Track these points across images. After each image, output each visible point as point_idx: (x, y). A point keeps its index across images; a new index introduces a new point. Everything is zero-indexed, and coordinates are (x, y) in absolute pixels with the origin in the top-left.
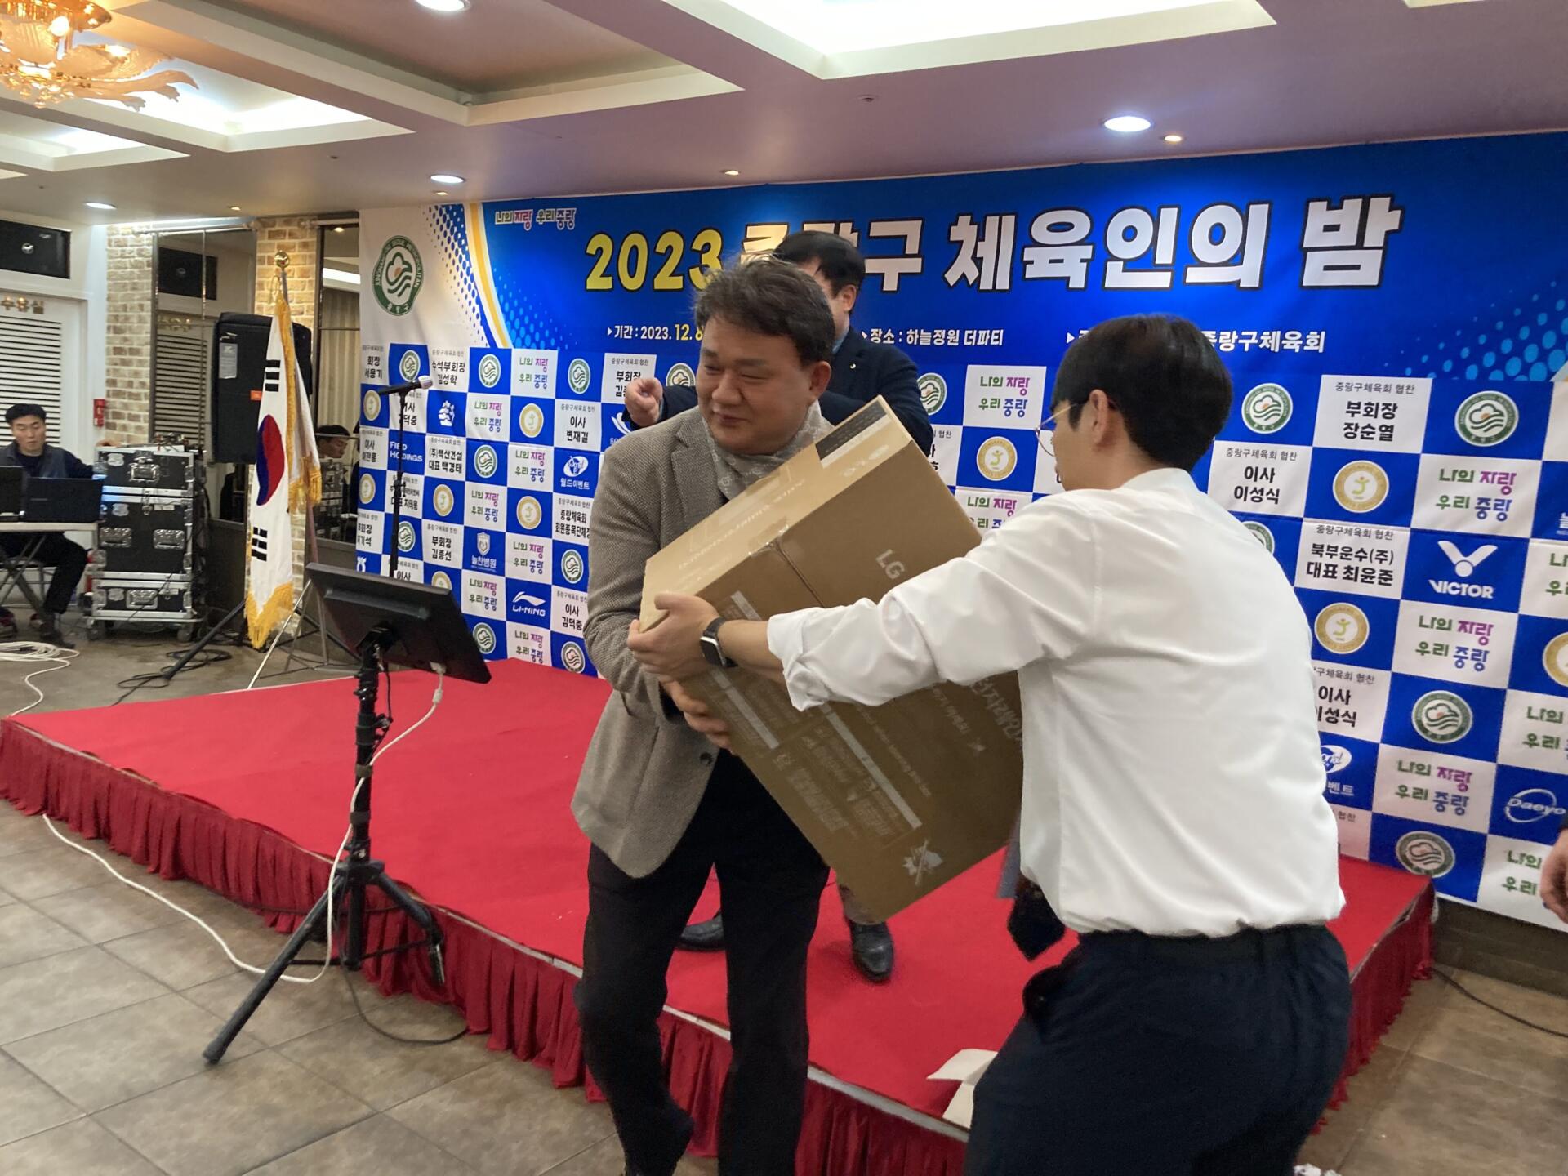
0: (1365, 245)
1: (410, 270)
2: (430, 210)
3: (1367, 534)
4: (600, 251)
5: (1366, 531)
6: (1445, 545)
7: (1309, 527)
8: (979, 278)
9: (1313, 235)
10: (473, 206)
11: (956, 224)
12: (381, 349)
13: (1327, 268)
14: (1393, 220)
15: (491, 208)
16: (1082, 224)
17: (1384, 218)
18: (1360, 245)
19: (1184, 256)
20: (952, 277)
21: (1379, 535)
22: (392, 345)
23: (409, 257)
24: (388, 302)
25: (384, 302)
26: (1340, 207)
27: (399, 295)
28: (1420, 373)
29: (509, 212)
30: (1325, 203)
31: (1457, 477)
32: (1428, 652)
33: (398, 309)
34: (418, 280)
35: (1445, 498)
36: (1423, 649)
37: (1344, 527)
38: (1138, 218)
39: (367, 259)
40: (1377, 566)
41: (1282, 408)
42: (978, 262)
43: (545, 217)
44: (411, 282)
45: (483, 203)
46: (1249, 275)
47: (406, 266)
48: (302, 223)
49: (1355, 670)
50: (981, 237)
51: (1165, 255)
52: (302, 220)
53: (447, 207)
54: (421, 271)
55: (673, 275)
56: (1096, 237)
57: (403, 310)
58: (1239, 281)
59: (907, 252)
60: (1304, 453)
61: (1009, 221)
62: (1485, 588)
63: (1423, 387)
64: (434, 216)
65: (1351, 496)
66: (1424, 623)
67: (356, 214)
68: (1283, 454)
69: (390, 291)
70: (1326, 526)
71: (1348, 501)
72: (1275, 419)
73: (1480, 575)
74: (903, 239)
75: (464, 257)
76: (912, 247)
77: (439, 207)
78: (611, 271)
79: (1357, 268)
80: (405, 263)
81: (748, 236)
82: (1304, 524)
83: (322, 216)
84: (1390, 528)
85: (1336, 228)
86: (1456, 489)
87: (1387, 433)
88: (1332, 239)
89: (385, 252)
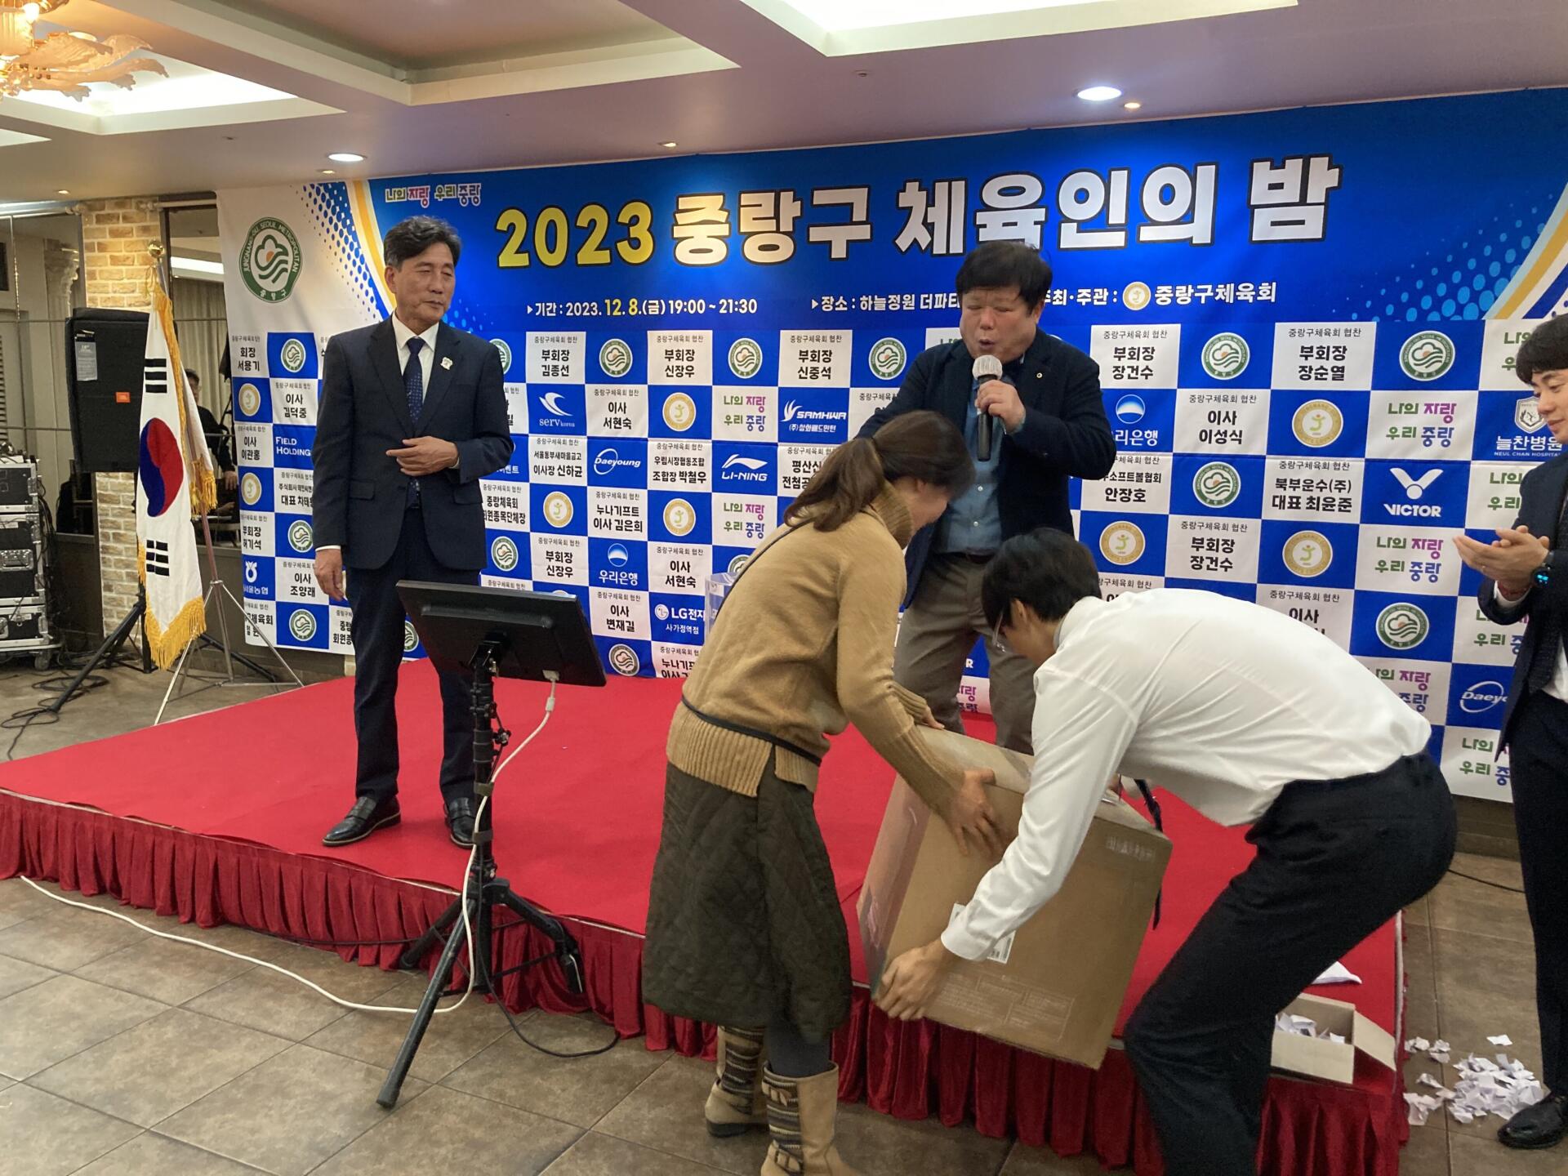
0: (1308, 202)
1: (285, 253)
2: (305, 189)
3: (1325, 466)
4: (512, 227)
5: (1325, 464)
6: (1397, 472)
7: (1272, 464)
8: (931, 244)
9: (1259, 193)
10: (358, 184)
11: (904, 191)
12: (258, 339)
13: (1274, 224)
14: (1332, 178)
15: (378, 186)
16: (1033, 188)
17: (1324, 177)
18: (1303, 201)
19: (1137, 216)
20: (903, 242)
21: (1336, 467)
22: (269, 334)
23: (282, 240)
24: (262, 289)
25: (256, 289)
26: (1283, 167)
27: (274, 281)
28: (1364, 317)
29: (402, 190)
30: (1269, 163)
31: (1404, 410)
32: (1387, 569)
33: (273, 295)
34: (296, 264)
35: (1393, 430)
36: (1382, 566)
37: (1304, 462)
38: (1088, 180)
39: (230, 242)
40: (1336, 495)
41: (1240, 355)
42: (930, 227)
43: (444, 193)
44: (289, 267)
45: (369, 181)
46: (1200, 231)
47: (280, 250)
48: (143, 206)
49: (1322, 591)
50: (931, 202)
51: (1117, 215)
52: (141, 202)
53: (326, 186)
54: (299, 254)
55: (598, 249)
56: (1049, 201)
57: (279, 296)
58: (1192, 238)
59: (854, 220)
60: (1263, 396)
61: (959, 187)
62: (1434, 507)
63: (1369, 329)
64: (310, 195)
65: (1310, 433)
66: (1381, 543)
67: (211, 195)
68: (1243, 397)
69: (261, 277)
70: (1287, 461)
71: (1307, 438)
72: (1234, 366)
73: (1429, 497)
74: (849, 207)
75: (350, 239)
76: (860, 214)
77: (316, 185)
78: (527, 246)
79: (1302, 222)
80: (278, 246)
81: (680, 207)
82: (1267, 461)
83: (164, 198)
84: (1347, 460)
85: (1280, 186)
86: (1403, 421)
87: (1339, 374)
88: (1277, 197)
89: (252, 236)
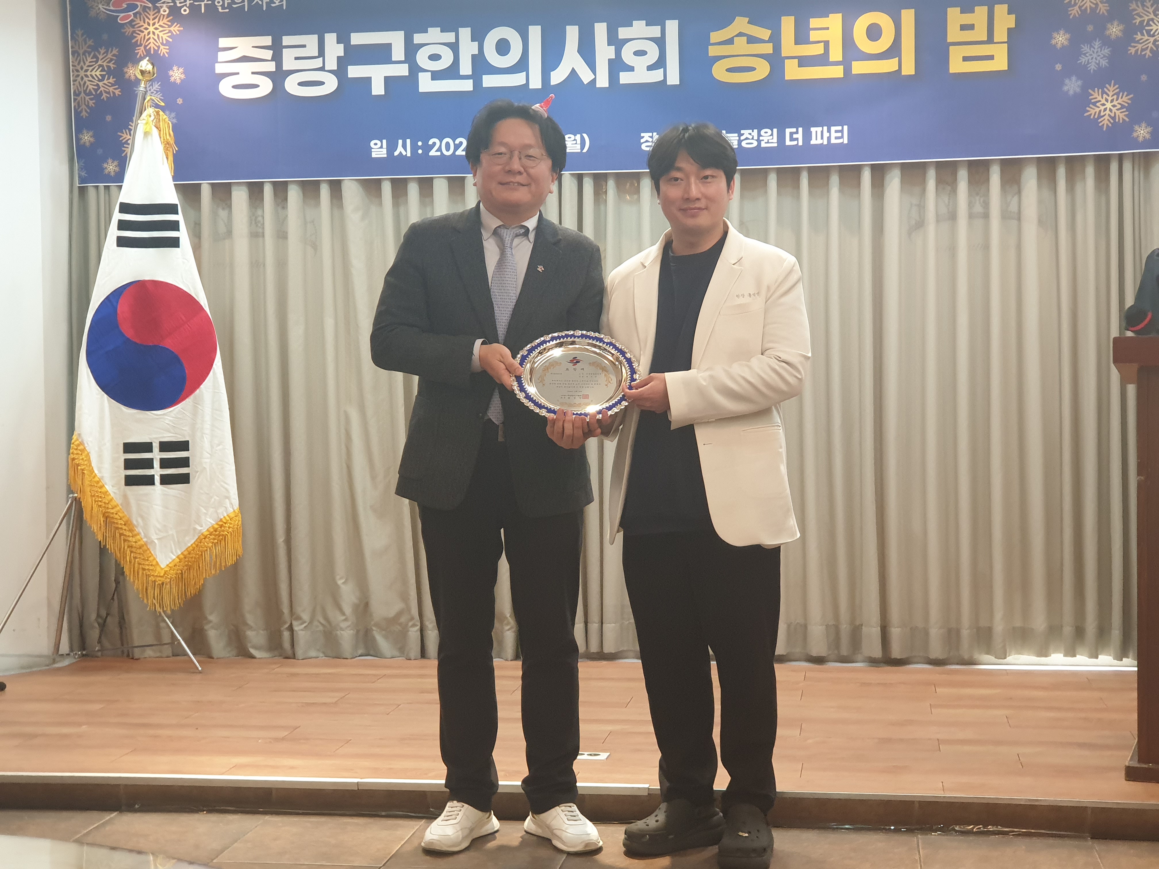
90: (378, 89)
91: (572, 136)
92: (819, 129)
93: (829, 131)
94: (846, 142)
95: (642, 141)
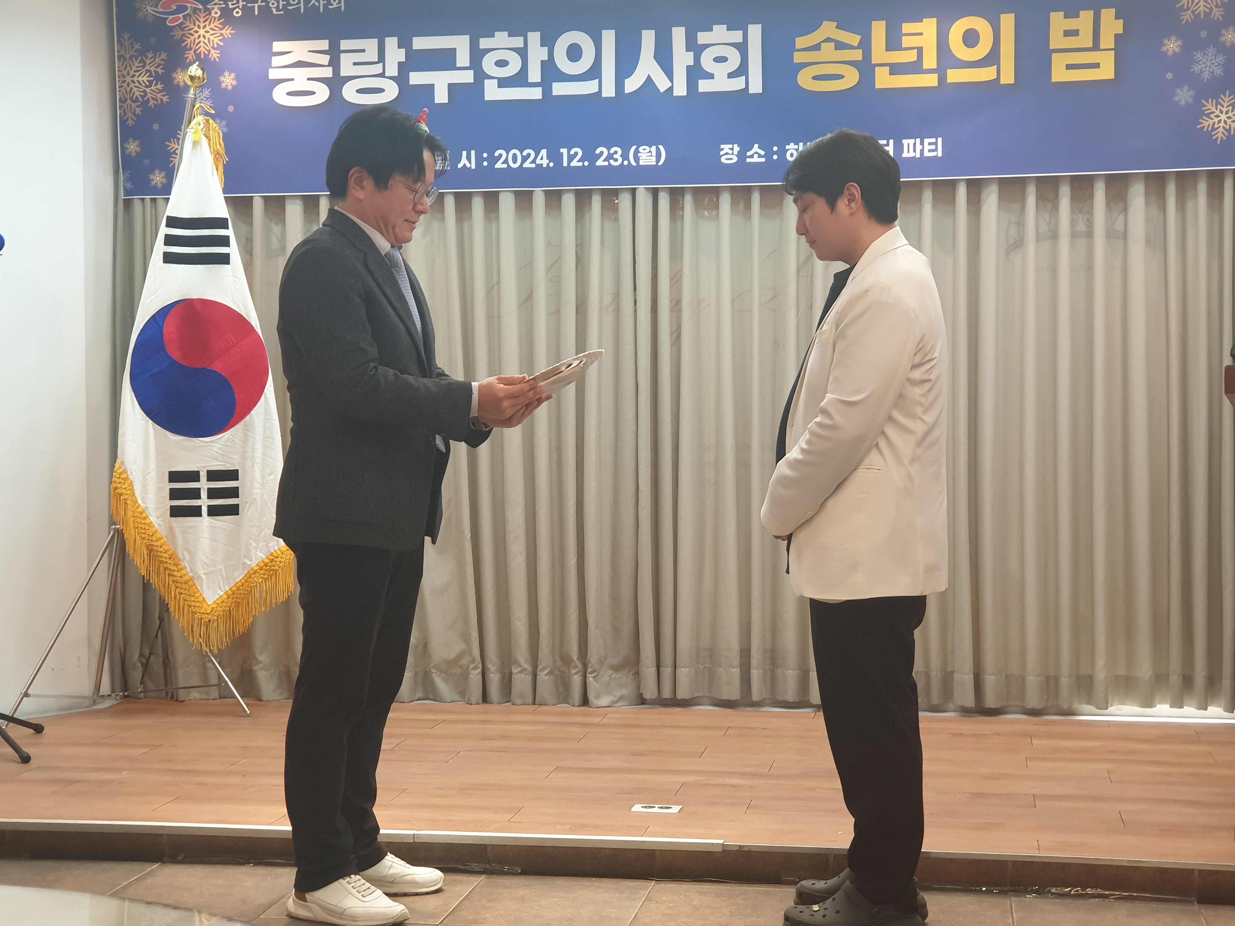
90: (441, 97)
91: (647, 148)
92: (913, 141)
93: (922, 143)
94: (940, 155)
95: (722, 153)
